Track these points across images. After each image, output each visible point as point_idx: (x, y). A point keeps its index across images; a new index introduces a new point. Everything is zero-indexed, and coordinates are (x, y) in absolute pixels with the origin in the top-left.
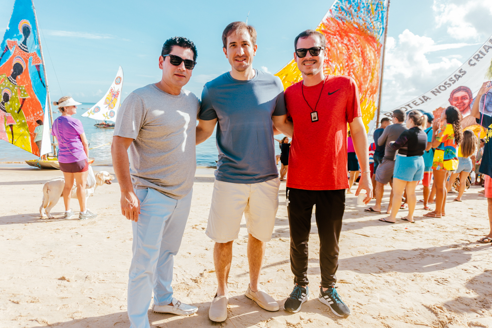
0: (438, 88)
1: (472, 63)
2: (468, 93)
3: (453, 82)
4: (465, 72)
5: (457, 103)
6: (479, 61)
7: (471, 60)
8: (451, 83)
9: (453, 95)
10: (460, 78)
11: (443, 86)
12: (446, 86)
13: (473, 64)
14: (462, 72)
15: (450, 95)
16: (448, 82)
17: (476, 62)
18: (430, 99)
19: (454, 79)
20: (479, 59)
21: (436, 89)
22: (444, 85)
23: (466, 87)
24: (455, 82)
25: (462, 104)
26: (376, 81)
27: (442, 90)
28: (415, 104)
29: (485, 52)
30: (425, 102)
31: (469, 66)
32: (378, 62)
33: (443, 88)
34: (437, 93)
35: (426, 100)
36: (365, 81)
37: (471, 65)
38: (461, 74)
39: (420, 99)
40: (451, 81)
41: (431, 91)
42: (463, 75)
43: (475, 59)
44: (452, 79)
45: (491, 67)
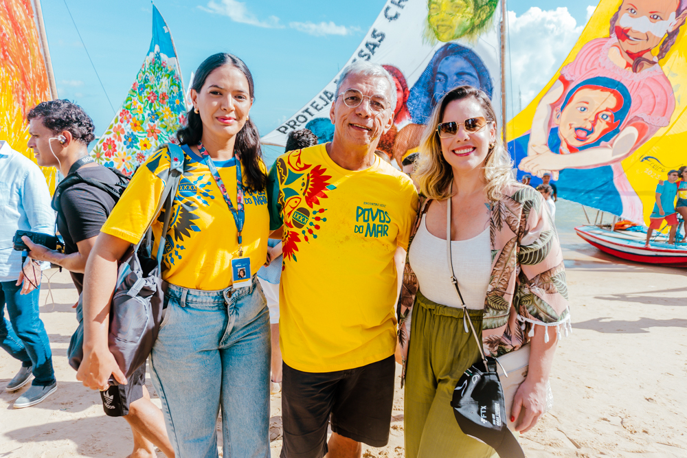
1: (391, 13)
2: (397, 78)
3: (366, 57)
6: (403, 7)
7: (388, 9)
10: (376, 49)
13: (393, 15)
14: (378, 36)
17: (399, 10)
19: (367, 51)
20: (402, 3)
23: (390, 66)
24: (369, 58)
26: (40, 63)
28: (316, 108)
31: (387, 20)
32: (32, 25)
36: (27, 66)
37: (391, 19)
38: (376, 41)
39: (321, 97)
40: (363, 56)
41: (334, 80)
42: (380, 41)
43: (396, 4)
44: (363, 54)
45: (429, 17)
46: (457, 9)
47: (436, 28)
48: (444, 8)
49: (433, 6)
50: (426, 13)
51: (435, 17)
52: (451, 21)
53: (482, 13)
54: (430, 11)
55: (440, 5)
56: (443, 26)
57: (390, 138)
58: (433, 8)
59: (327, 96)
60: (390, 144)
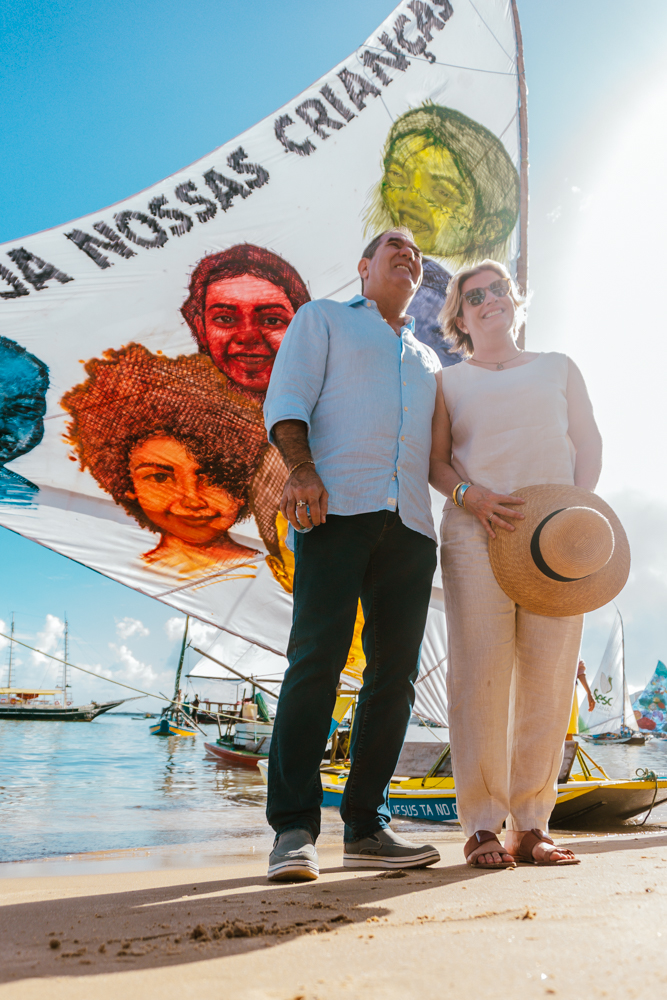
0: (112, 225)
1: (299, 132)
2: (288, 293)
3: (202, 208)
4: (262, 177)
5: (233, 338)
6: (325, 136)
7: (285, 121)
8: (191, 211)
9: (206, 284)
10: (237, 200)
11: (143, 219)
12: (165, 224)
13: (300, 141)
14: (248, 168)
15: (187, 281)
16: (174, 204)
17: (315, 139)
18: (65, 279)
19: (206, 192)
20: (323, 127)
21: (103, 229)
22: (148, 213)
23: (274, 256)
24: (212, 211)
25: (260, 349)
27: (142, 242)
29: (351, 106)
30: (35, 299)
31: (280, 146)
33: (144, 232)
34: (111, 255)
35: (39, 281)
37: (291, 146)
38: (242, 179)
40: (191, 202)
41: (69, 228)
42: (251, 184)
43: (308, 121)
44: (192, 194)
45: (385, 186)
46: (444, 199)
47: (397, 215)
48: (417, 184)
49: (394, 167)
50: (379, 174)
51: (397, 191)
52: (431, 216)
53: (489, 227)
54: (386, 176)
55: (411, 173)
56: (412, 217)
57: (247, 451)
58: (395, 173)
59: (25, 269)
60: (244, 466)
